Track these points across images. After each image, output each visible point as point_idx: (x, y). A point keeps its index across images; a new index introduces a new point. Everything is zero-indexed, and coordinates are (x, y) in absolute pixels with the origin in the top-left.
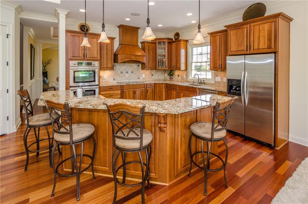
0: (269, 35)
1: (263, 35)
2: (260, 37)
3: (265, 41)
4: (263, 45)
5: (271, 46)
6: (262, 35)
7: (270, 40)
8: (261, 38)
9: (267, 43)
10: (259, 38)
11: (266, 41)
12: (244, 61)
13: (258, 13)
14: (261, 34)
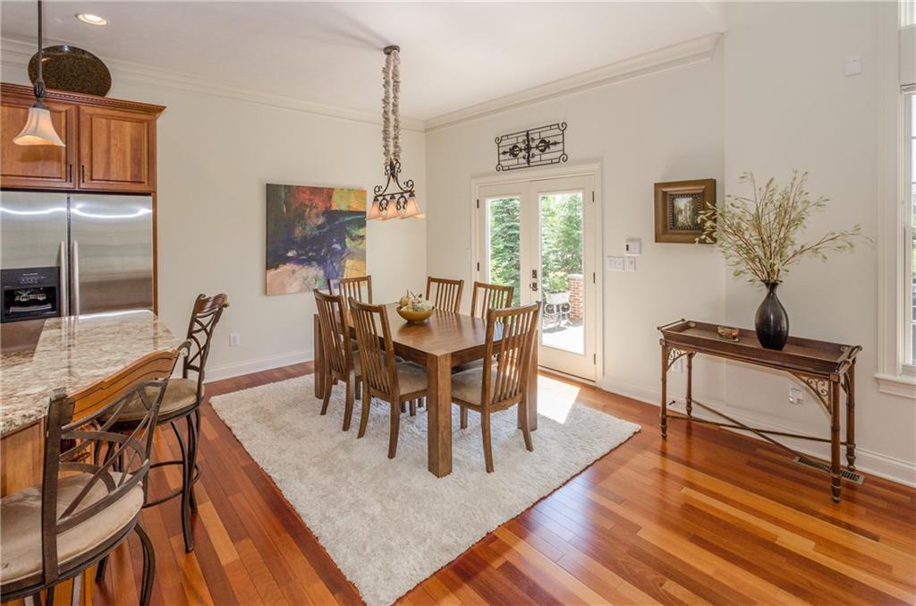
0: (136, 151)
1: (119, 146)
2: (112, 149)
3: (124, 163)
4: (121, 170)
5: (141, 177)
6: (116, 145)
7: (137, 161)
8: (113, 154)
9: (131, 167)
10: (108, 151)
11: (128, 164)
12: (65, 209)
13: (82, 77)
14: (113, 142)
